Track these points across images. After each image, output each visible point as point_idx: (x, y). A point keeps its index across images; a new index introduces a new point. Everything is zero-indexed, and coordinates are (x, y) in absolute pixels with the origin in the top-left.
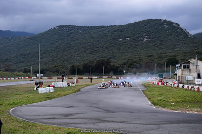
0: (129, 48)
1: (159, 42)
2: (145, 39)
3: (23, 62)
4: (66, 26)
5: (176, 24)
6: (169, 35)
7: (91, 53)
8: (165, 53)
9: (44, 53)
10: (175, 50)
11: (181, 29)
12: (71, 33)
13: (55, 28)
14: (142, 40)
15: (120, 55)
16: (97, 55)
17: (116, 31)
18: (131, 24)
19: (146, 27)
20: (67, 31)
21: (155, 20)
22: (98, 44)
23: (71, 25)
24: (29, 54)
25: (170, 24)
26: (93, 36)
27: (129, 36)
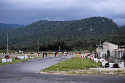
0: (81, 34)
1: (100, 31)
2: (91, 29)
3: (16, 43)
4: (43, 21)
5: (111, 20)
6: (106, 27)
7: (57, 38)
8: (103, 38)
9: (29, 38)
10: (109, 36)
11: (114, 23)
12: (46, 25)
13: (36, 23)
14: (89, 30)
15: (75, 39)
16: (61, 39)
17: (74, 24)
18: (82, 20)
19: (92, 21)
20: (43, 24)
21: (98, 17)
22: (62, 32)
23: (46, 21)
24: (20, 38)
25: (106, 19)
26: (59, 27)
27: (81, 27)
